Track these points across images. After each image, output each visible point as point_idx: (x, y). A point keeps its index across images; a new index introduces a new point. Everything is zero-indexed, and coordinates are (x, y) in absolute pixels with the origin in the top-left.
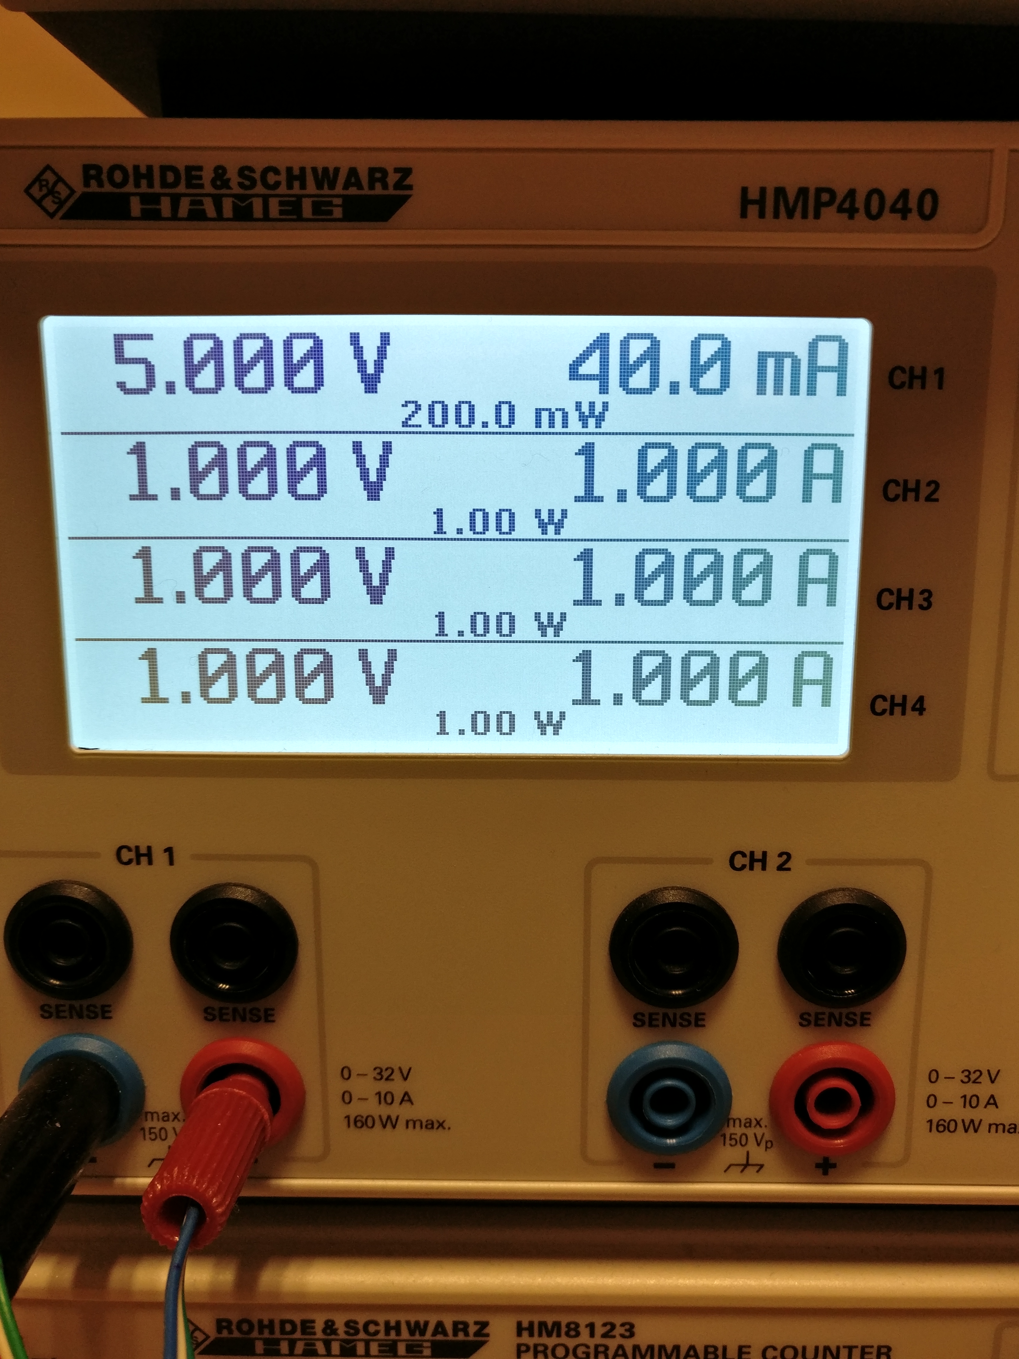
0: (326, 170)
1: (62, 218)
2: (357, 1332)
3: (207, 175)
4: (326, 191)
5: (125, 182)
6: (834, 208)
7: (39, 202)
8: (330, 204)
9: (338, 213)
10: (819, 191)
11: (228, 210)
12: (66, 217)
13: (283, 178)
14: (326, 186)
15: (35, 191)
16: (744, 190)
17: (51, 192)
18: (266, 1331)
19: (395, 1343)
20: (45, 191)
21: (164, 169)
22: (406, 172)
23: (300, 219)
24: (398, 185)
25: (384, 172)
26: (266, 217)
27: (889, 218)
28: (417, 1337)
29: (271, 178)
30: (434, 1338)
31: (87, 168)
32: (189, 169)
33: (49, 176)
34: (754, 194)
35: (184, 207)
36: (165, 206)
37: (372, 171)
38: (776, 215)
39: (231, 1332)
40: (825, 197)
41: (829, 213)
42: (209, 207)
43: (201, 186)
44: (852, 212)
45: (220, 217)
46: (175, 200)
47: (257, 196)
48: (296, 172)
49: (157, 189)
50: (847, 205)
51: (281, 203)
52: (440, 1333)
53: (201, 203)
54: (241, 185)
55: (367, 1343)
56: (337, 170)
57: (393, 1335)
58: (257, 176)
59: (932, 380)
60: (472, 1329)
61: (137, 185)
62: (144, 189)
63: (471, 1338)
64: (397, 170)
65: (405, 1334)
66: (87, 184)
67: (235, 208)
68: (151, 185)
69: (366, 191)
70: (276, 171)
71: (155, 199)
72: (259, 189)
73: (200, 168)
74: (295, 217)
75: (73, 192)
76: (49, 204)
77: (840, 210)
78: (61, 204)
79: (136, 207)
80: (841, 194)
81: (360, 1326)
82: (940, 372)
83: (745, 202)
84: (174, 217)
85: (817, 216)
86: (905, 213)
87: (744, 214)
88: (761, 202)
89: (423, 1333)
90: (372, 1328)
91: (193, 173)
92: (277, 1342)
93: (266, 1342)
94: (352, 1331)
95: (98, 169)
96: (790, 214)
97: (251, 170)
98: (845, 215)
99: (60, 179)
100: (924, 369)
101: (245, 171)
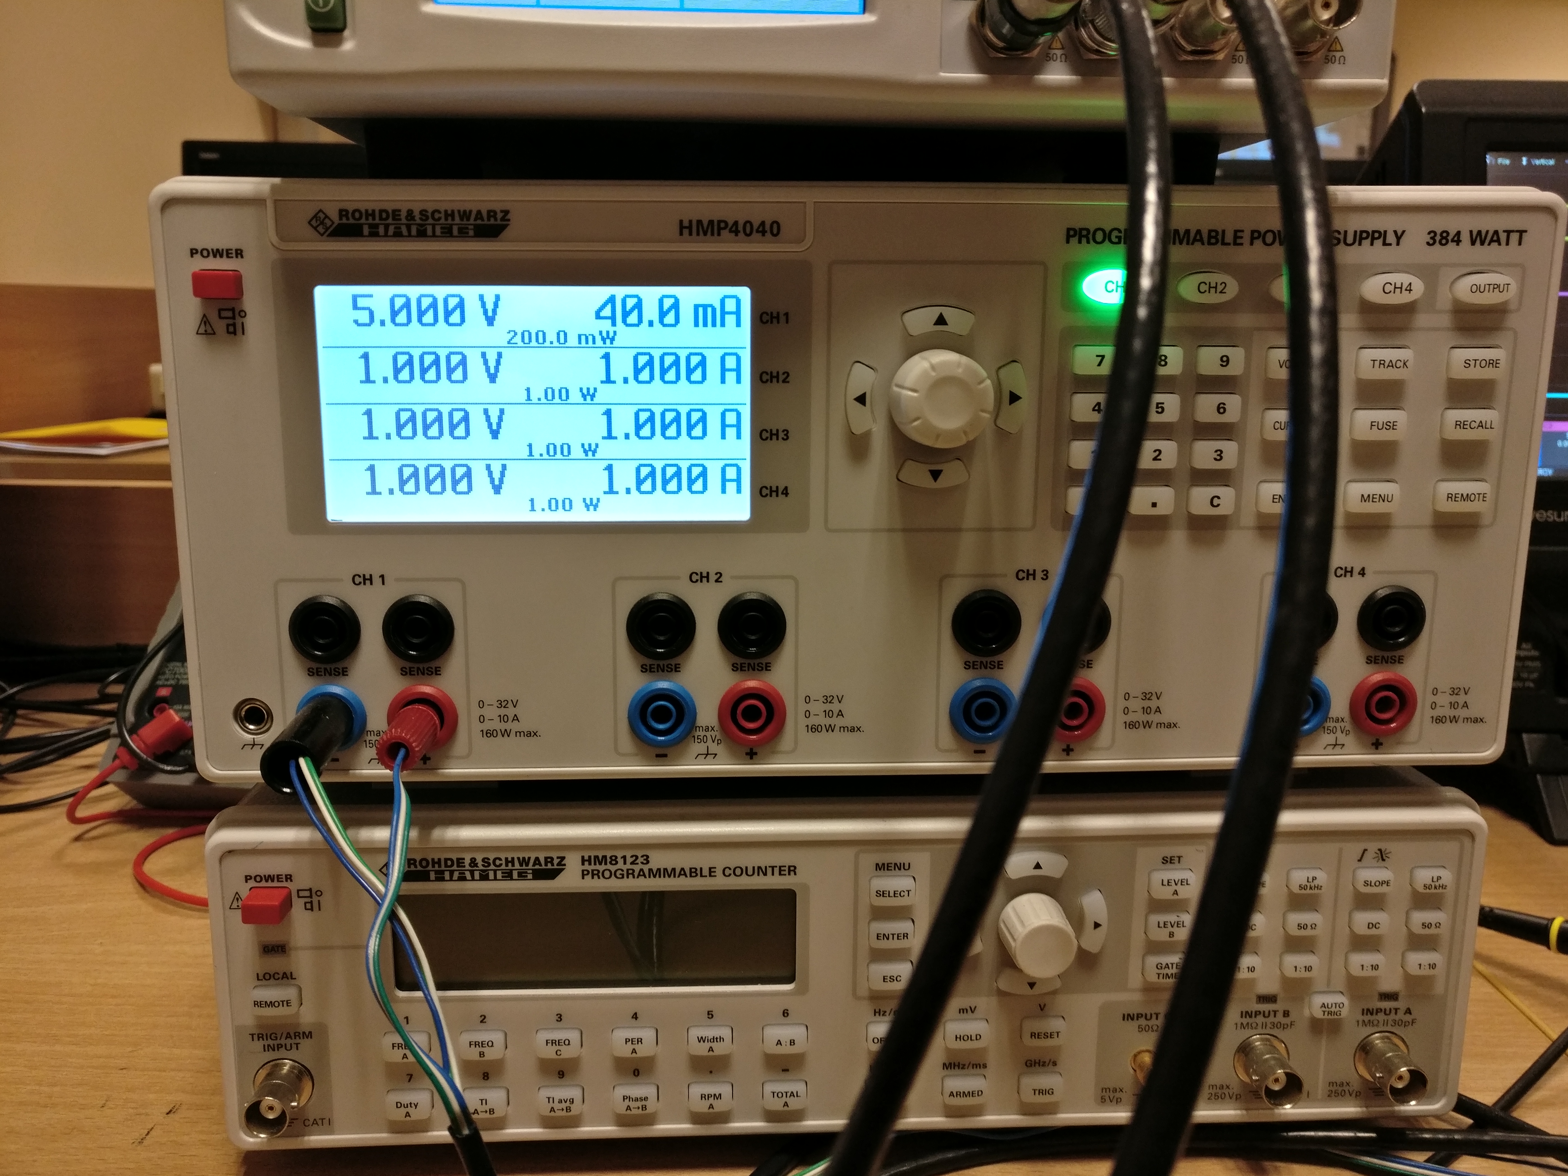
0: (465, 211)
1: (328, 236)
2: (489, 865)
3: (404, 214)
4: (465, 222)
5: (360, 218)
6: (727, 230)
7: (315, 228)
8: (467, 228)
9: (471, 233)
10: (719, 222)
11: (414, 231)
12: (329, 235)
13: (442, 215)
14: (465, 219)
15: (314, 223)
16: (681, 222)
17: (322, 223)
18: (436, 866)
19: (511, 870)
20: (318, 222)
21: (381, 211)
22: (506, 212)
23: (451, 236)
24: (503, 219)
25: (495, 212)
26: (434, 235)
27: (755, 236)
28: (524, 867)
29: (437, 216)
30: (533, 868)
31: (341, 211)
32: (394, 211)
33: (322, 216)
34: (686, 224)
35: (391, 230)
36: (381, 230)
37: (489, 212)
38: (698, 234)
39: (416, 867)
40: (722, 225)
41: (725, 233)
42: (404, 230)
43: (400, 220)
44: (737, 233)
45: (410, 235)
46: (387, 227)
47: (429, 224)
48: (449, 212)
49: (377, 221)
50: (734, 229)
51: (442, 228)
52: (537, 864)
53: (400, 228)
54: (421, 219)
55: (495, 871)
56: (471, 211)
57: (510, 866)
58: (429, 214)
59: (783, 319)
60: (556, 861)
61: (367, 219)
62: (370, 221)
63: (555, 867)
64: (502, 211)
65: (517, 866)
66: (341, 219)
67: (418, 230)
68: (374, 219)
69: (486, 222)
70: (439, 212)
71: (376, 226)
72: (430, 221)
73: (400, 211)
74: (449, 235)
75: (333, 223)
76: (321, 229)
77: (731, 231)
78: (327, 229)
79: (366, 230)
80: (730, 224)
81: (491, 861)
82: (787, 314)
83: (682, 227)
84: (386, 235)
85: (719, 234)
86: (764, 233)
87: (681, 234)
88: (690, 227)
89: (527, 865)
90: (498, 862)
91: (396, 213)
92: (443, 872)
93: (437, 872)
94: (486, 865)
95: (347, 211)
96: (705, 234)
97: (426, 211)
98: (733, 234)
99: (326, 217)
100: (778, 313)
101: (423, 212)
